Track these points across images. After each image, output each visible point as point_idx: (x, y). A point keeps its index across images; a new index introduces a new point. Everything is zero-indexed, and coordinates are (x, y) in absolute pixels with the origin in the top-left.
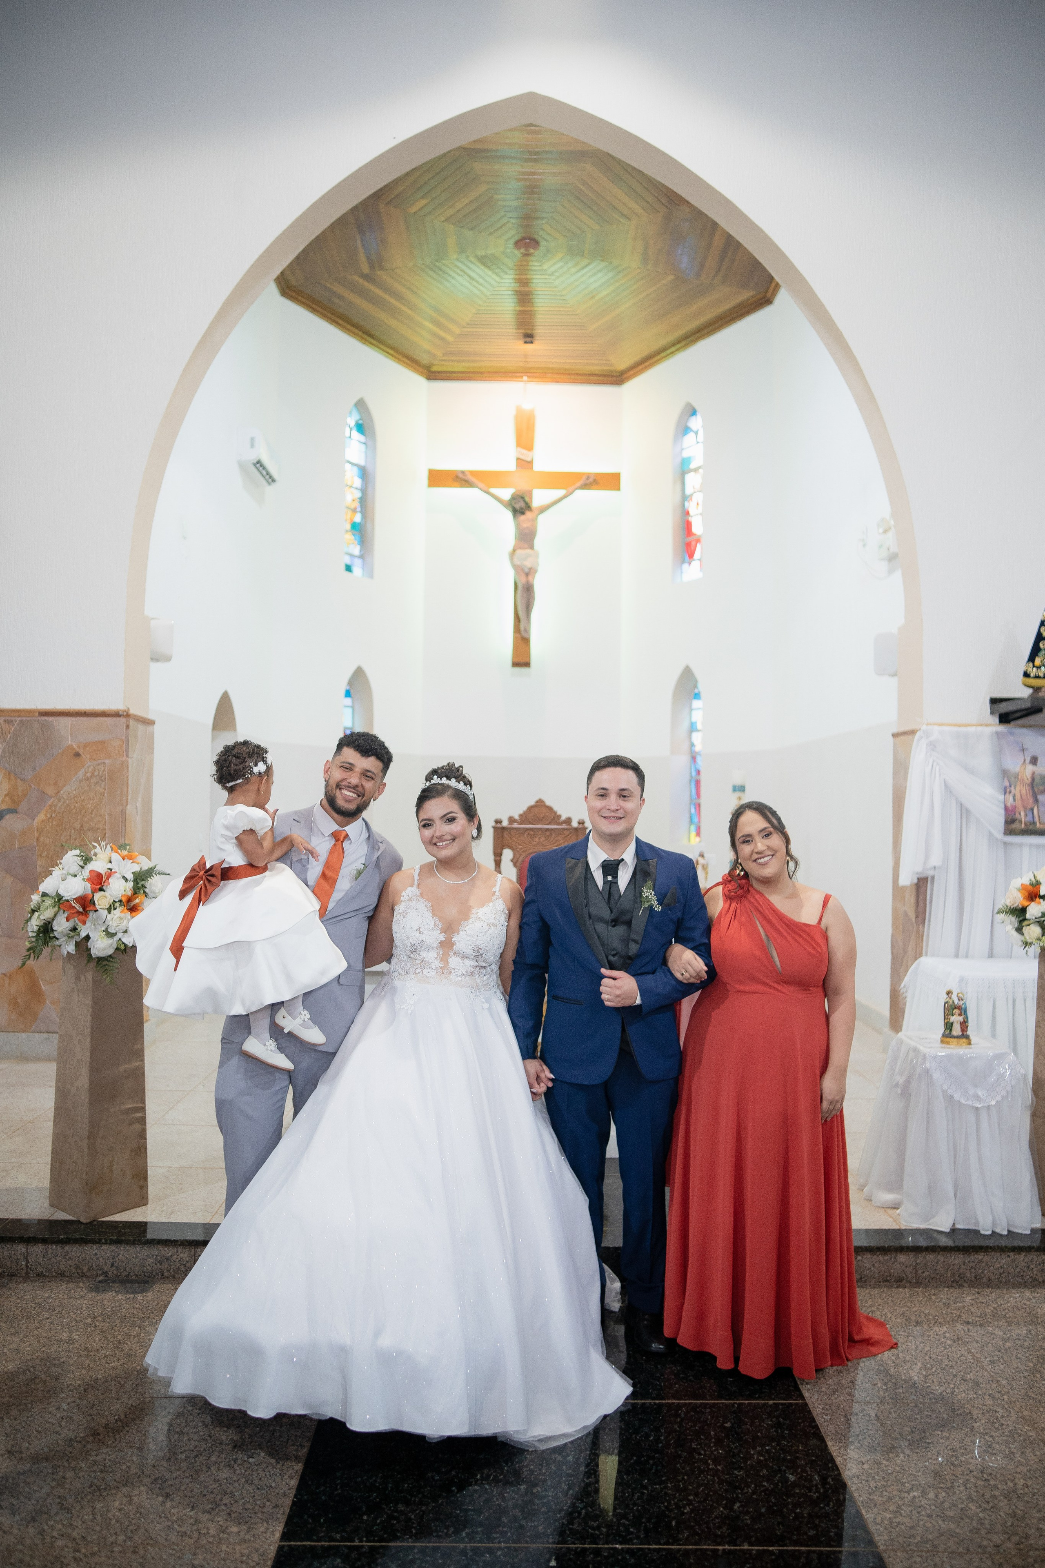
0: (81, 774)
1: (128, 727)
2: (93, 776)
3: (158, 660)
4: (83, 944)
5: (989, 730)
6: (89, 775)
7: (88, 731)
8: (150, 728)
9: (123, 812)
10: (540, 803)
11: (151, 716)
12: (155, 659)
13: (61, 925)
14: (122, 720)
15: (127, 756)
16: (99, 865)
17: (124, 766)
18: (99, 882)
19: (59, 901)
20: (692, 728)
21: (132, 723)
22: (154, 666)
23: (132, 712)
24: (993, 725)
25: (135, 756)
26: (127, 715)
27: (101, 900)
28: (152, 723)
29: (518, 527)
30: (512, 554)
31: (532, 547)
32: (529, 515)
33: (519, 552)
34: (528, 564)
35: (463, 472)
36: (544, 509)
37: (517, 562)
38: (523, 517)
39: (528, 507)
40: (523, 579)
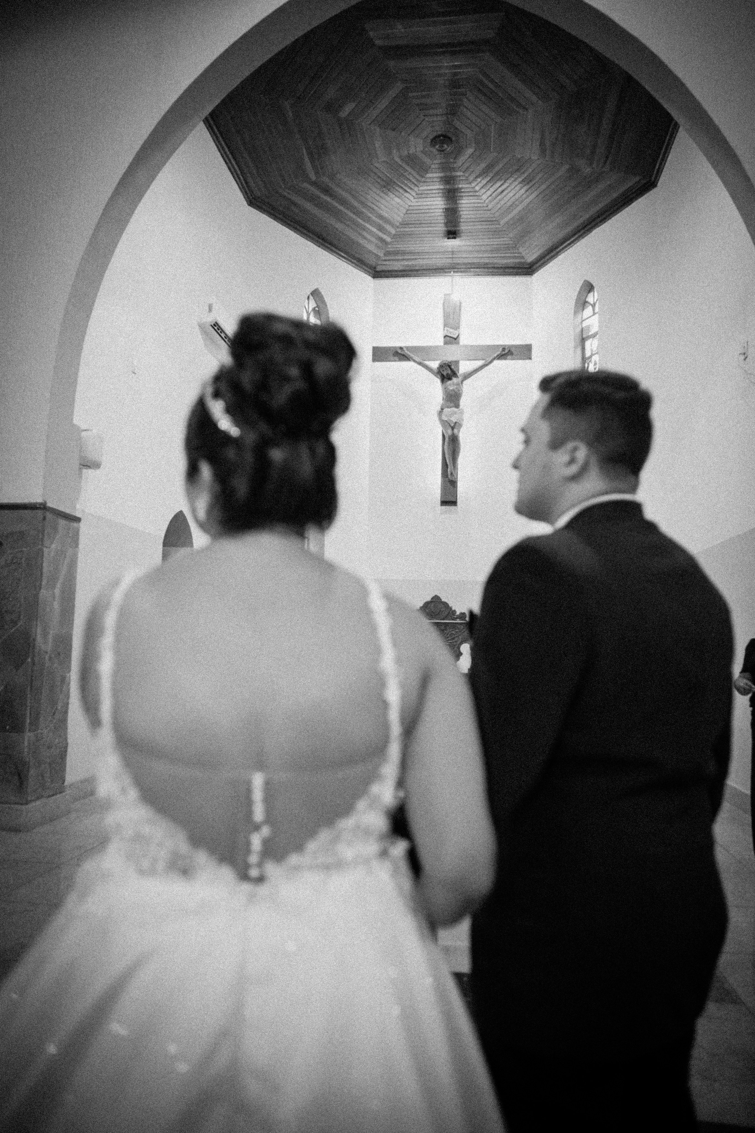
1: (44, 518)
2: (12, 562)
3: (88, 467)
6: (8, 562)
7: (10, 522)
8: (75, 525)
9: (36, 596)
11: (78, 515)
12: (87, 465)
14: (40, 513)
15: (42, 545)
17: (40, 554)
21: (49, 515)
22: (84, 472)
23: (49, 505)
25: (53, 546)
26: (43, 507)
28: (78, 520)
29: (446, 390)
30: (441, 412)
31: (457, 406)
32: (455, 380)
33: (446, 410)
34: (454, 419)
35: (401, 348)
36: (468, 376)
37: (444, 418)
38: (449, 382)
39: (454, 374)
40: (450, 432)
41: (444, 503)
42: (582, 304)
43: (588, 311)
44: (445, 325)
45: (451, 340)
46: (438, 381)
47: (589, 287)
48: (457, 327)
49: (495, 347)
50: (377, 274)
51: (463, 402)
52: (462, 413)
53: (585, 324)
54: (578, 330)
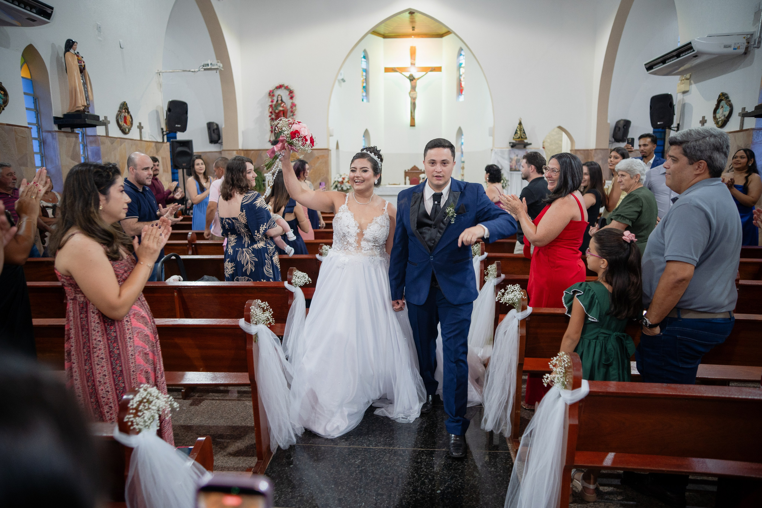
0: (319, 162)
2: (322, 162)
4: (342, 188)
5: (508, 149)
7: (320, 153)
9: (328, 169)
10: (415, 166)
12: (331, 136)
13: (339, 185)
14: (327, 151)
15: (328, 158)
16: (343, 176)
17: (328, 160)
18: (344, 179)
19: (339, 182)
20: (462, 144)
22: (331, 138)
23: (328, 148)
24: (510, 148)
27: (345, 181)
28: (330, 150)
29: (411, 84)
30: (410, 93)
31: (415, 91)
32: (414, 81)
33: (412, 93)
34: (414, 96)
35: (395, 68)
36: (418, 79)
37: (411, 96)
38: (413, 82)
39: (414, 79)
40: (413, 101)
41: (411, 126)
42: (460, 54)
43: (462, 57)
44: (411, 59)
45: (413, 64)
46: (409, 81)
47: (461, 49)
48: (414, 60)
49: (429, 68)
50: (385, 36)
51: (417, 89)
52: (416, 93)
53: (461, 62)
54: (458, 64)
